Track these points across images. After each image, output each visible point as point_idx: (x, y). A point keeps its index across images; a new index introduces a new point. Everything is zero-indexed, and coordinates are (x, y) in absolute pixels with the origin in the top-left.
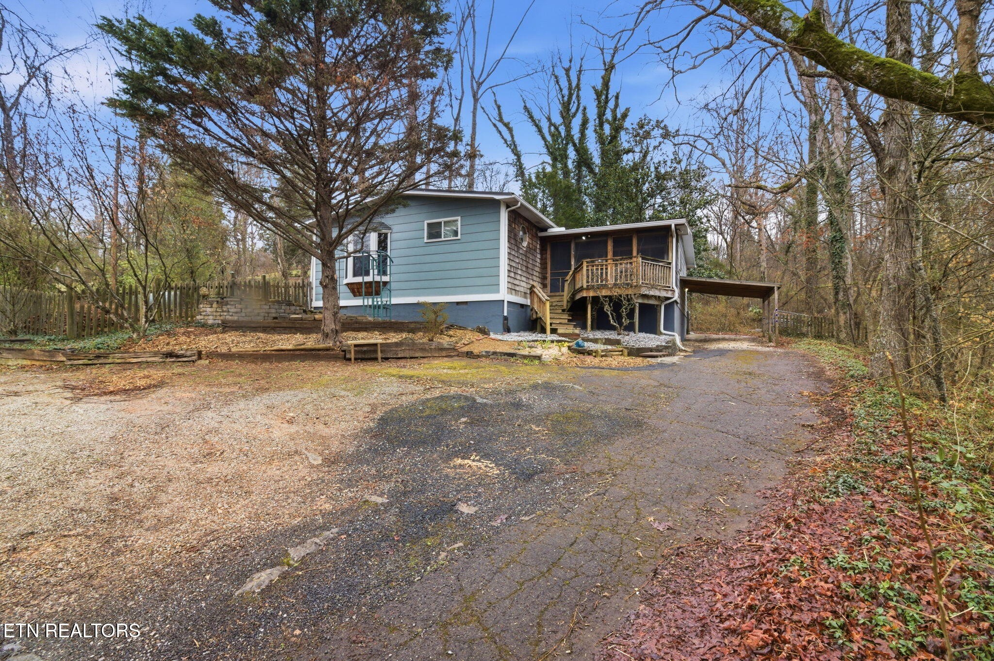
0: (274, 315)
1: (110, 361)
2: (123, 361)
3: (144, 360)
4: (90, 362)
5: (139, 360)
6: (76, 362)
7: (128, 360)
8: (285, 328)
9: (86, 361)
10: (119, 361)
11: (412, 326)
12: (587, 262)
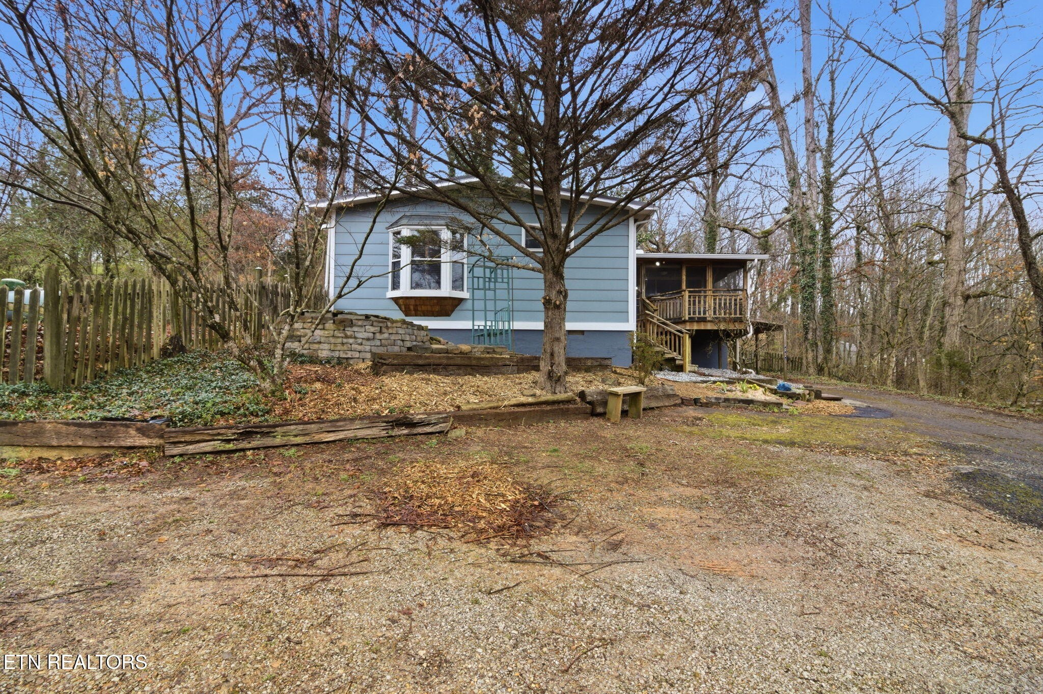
0: (408, 344)
1: (278, 441)
2: (307, 439)
3: (350, 434)
4: (230, 446)
5: (341, 435)
6: (191, 448)
7: (317, 438)
8: (459, 366)
9: (218, 445)
10: (299, 440)
11: (589, 363)
12: (690, 292)
